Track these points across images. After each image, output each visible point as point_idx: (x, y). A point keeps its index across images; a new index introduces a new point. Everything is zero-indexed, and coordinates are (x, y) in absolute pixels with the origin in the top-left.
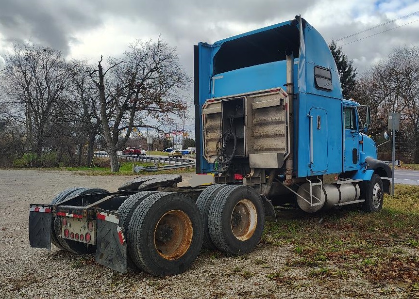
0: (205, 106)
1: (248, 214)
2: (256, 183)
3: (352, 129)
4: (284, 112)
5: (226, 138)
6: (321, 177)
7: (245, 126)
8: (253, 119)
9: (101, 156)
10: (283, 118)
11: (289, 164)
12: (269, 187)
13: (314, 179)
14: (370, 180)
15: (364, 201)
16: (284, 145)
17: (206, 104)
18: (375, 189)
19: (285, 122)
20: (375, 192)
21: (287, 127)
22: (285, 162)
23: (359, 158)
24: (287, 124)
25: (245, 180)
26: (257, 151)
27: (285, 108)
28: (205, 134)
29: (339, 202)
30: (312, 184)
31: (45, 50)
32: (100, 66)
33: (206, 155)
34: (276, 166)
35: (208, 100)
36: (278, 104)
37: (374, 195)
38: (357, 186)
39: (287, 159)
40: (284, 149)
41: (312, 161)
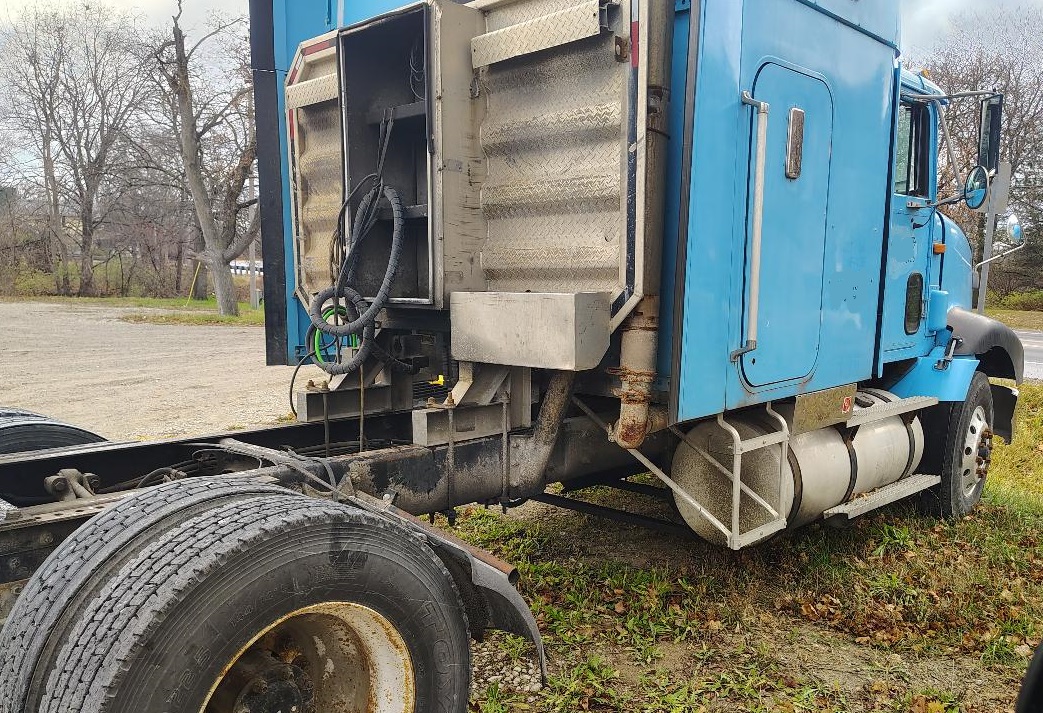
0: (295, 71)
1: (363, 663)
2: (482, 430)
3: (913, 194)
4: (621, 76)
5: (359, 212)
6: (786, 405)
7: (432, 154)
8: (475, 122)
9: (238, 271)
10: (615, 110)
11: (638, 349)
12: (545, 451)
13: (755, 418)
14: (963, 399)
15: (935, 480)
16: (612, 253)
17: (299, 63)
18: (973, 430)
19: (625, 128)
20: (973, 441)
21: (633, 157)
22: (617, 337)
23: (926, 311)
24: (633, 138)
25: (419, 419)
26: (492, 278)
27: (625, 52)
28: (300, 200)
29: (846, 500)
30: (741, 446)
31: (88, 8)
32: (178, 33)
33: (306, 287)
34: (565, 360)
35: (305, 44)
36: (592, 28)
37: (969, 451)
38: (916, 425)
39: (625, 326)
40: (610, 273)
41: (752, 335)
